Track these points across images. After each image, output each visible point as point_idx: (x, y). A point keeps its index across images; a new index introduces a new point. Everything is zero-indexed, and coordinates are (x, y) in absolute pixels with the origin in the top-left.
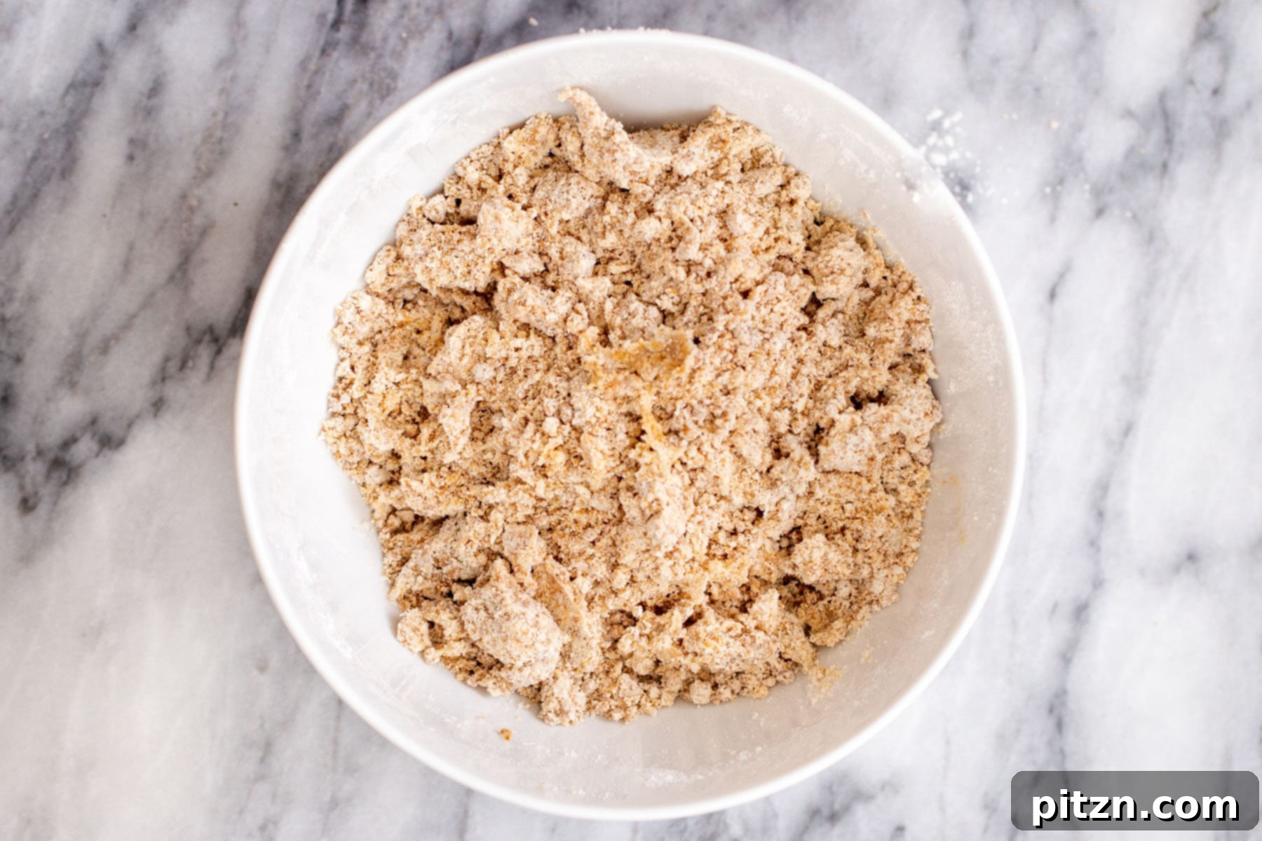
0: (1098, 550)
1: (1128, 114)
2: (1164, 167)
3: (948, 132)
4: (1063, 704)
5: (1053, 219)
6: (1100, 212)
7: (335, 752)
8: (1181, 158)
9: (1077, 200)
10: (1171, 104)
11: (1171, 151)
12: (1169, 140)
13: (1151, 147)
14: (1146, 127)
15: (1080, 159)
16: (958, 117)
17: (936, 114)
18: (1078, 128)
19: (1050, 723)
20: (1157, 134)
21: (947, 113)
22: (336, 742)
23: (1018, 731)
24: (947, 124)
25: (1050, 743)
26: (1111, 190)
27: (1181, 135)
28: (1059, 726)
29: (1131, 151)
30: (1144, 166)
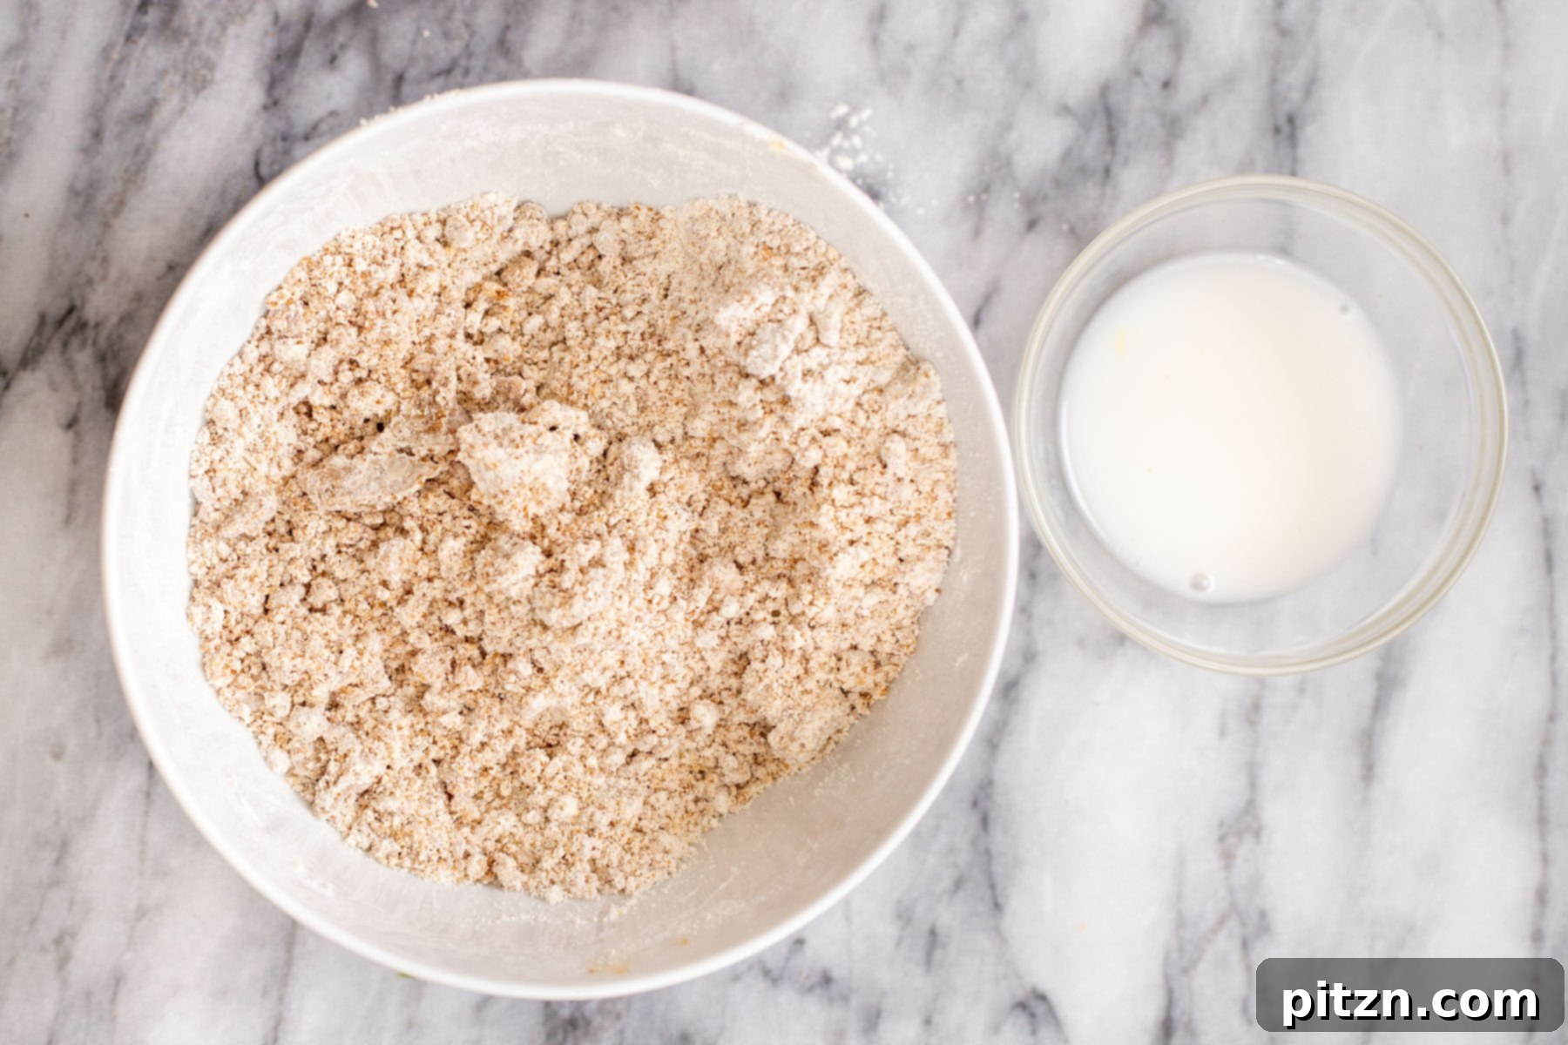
0: (1030, 617)
1: (1065, 110)
2: (1107, 171)
3: (854, 131)
4: (989, 797)
5: (977, 233)
6: (1032, 225)
7: (142, 852)
8: (1126, 161)
9: (1005, 210)
10: (1113, 99)
11: (1114, 153)
12: (1112, 141)
13: (1091, 149)
14: (1085, 124)
15: (1008, 163)
16: (866, 114)
17: (842, 110)
18: (1006, 127)
19: (975, 819)
20: (1098, 133)
21: (855, 109)
22: (143, 842)
23: (937, 828)
24: (854, 122)
25: (974, 843)
26: (1045, 199)
27: (1126, 135)
28: (985, 822)
29: (1067, 154)
30: (1083, 171)
